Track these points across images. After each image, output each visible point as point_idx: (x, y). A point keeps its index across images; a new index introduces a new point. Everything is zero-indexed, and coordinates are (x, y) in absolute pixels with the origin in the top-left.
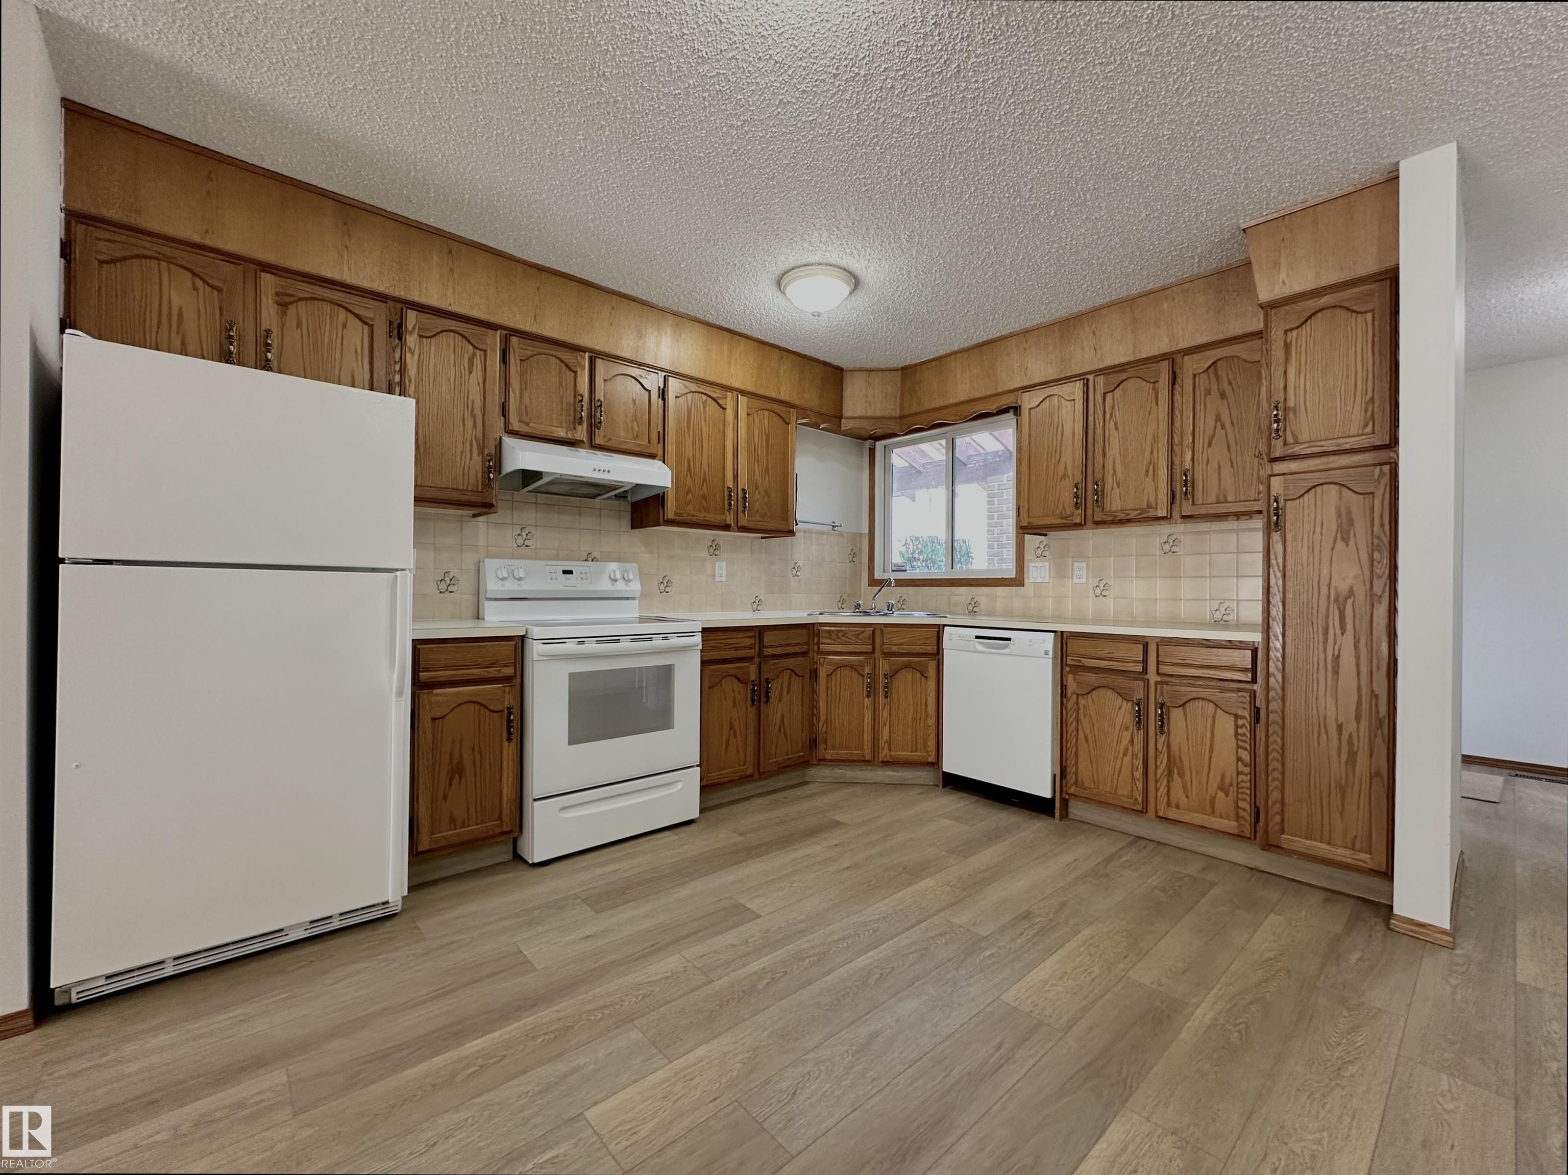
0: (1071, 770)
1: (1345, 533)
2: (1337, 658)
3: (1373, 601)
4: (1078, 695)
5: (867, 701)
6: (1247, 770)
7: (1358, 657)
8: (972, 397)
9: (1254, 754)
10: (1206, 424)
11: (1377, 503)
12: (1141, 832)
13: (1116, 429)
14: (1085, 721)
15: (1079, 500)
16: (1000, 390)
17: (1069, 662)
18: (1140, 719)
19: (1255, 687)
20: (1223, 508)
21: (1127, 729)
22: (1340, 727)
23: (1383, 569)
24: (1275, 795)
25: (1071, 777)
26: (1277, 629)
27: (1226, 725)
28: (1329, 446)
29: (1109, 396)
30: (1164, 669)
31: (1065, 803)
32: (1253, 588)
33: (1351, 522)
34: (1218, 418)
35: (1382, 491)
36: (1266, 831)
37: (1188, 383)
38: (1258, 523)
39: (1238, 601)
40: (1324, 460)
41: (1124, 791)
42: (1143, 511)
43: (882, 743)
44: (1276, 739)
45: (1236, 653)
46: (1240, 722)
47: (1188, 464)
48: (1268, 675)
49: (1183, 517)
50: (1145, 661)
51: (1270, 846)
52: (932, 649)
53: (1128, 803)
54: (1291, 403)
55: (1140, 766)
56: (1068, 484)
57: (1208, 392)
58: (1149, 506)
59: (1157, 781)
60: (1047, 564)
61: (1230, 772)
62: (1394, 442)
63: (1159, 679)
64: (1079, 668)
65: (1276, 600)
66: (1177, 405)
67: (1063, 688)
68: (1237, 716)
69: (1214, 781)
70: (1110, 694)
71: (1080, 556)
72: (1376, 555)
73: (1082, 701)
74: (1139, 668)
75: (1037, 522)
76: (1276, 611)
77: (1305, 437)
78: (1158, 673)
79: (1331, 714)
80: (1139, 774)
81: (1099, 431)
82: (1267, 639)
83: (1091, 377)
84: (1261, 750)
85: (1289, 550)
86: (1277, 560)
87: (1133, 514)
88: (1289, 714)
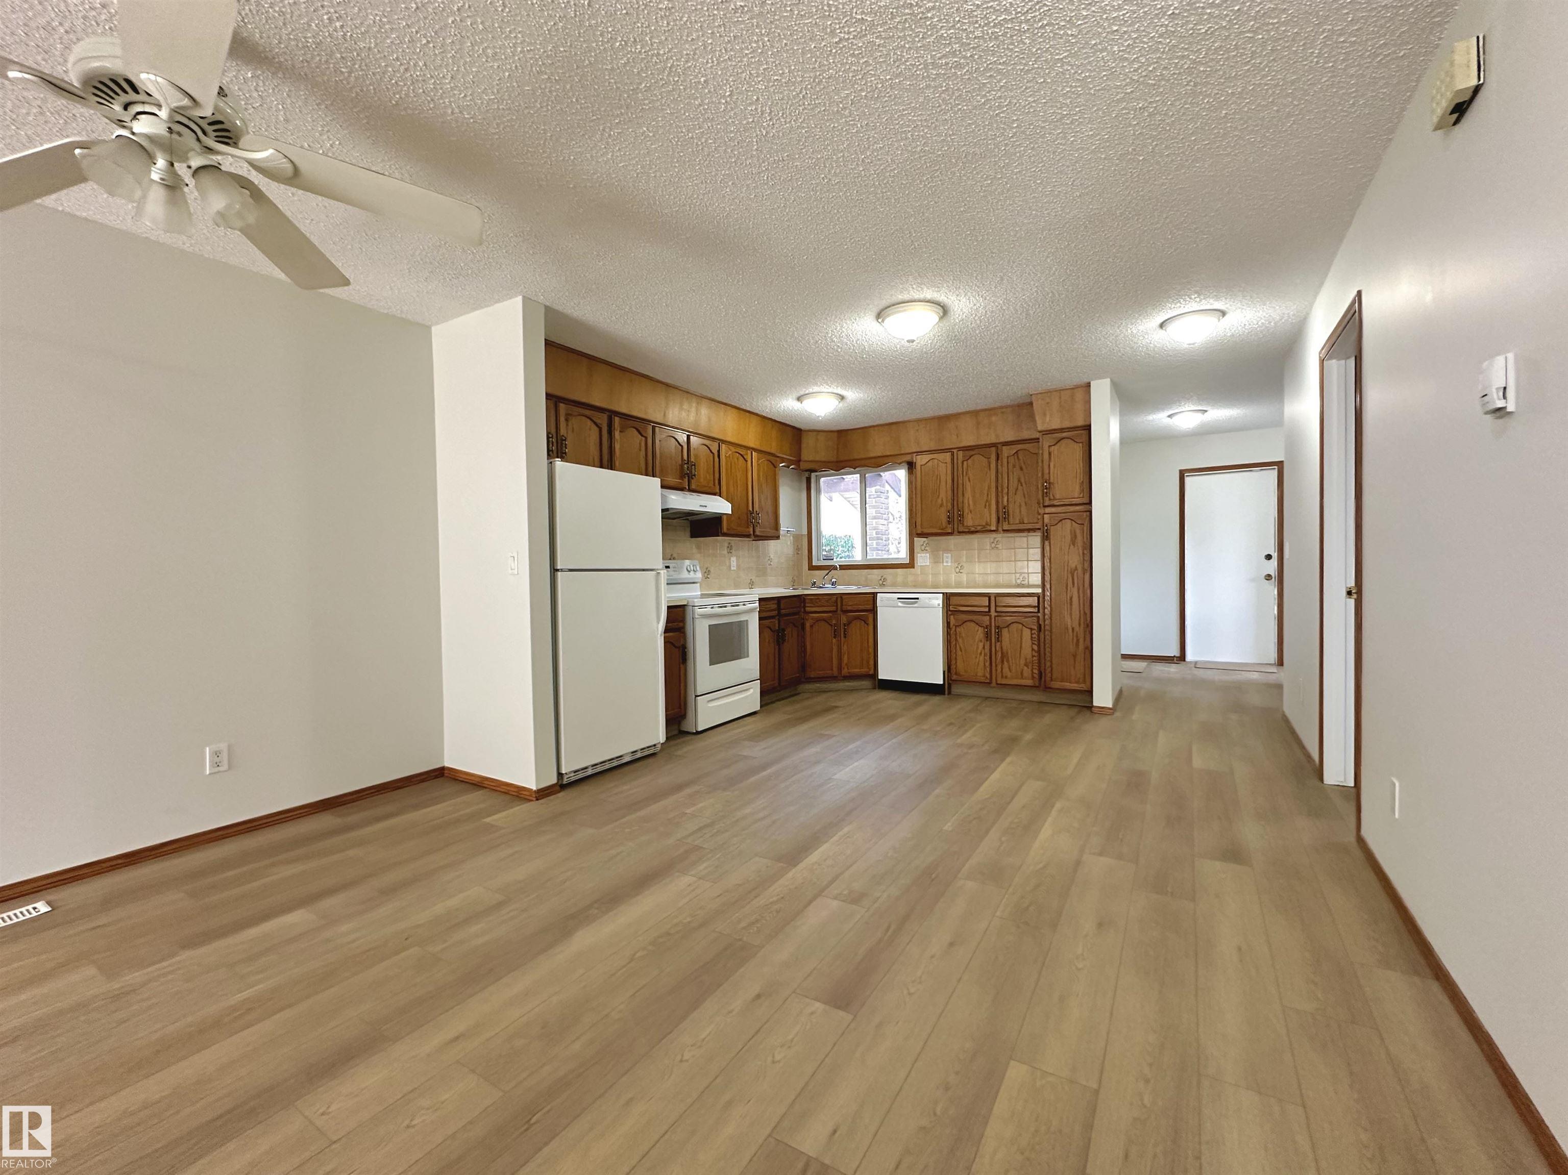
0: (953, 667)
1: (1073, 542)
2: (1071, 599)
3: (1084, 571)
4: (956, 626)
5: (834, 640)
6: (1036, 654)
7: (1079, 597)
8: (885, 454)
9: (1039, 646)
10: (1014, 483)
11: (1085, 528)
12: (988, 695)
13: (969, 481)
14: (960, 640)
15: (950, 520)
16: (903, 452)
17: (951, 609)
18: (988, 636)
19: (1039, 615)
20: (1022, 527)
21: (981, 641)
22: (1073, 629)
23: (1087, 558)
24: (1048, 664)
25: (953, 671)
26: (1048, 586)
27: (1027, 633)
28: (1067, 502)
29: (965, 463)
30: (999, 609)
31: (950, 685)
32: (1036, 567)
33: (1075, 536)
34: (1019, 481)
35: (1087, 523)
36: (1045, 681)
37: (1005, 460)
38: (1039, 534)
39: (1028, 573)
40: (1063, 508)
41: (980, 674)
42: (984, 527)
43: (844, 665)
44: (1048, 637)
45: (1031, 599)
46: (1033, 632)
47: (1005, 503)
48: (1044, 608)
49: (1004, 530)
50: (989, 606)
51: (1047, 689)
52: (870, 607)
53: (982, 680)
54: (1052, 481)
55: (988, 660)
56: (943, 510)
57: (1014, 466)
58: (987, 524)
59: (996, 666)
60: (928, 555)
61: (1029, 656)
62: (1090, 503)
63: (996, 614)
64: (955, 612)
65: (1047, 573)
66: (1000, 471)
67: (948, 623)
68: (1031, 629)
69: (1022, 662)
70: (973, 624)
71: (947, 550)
72: (1085, 552)
73: (958, 629)
74: (987, 610)
75: (926, 531)
76: (1047, 578)
77: (1058, 496)
78: (996, 612)
79: (1069, 624)
80: (988, 664)
81: (960, 482)
82: (1044, 591)
83: (955, 451)
84: (1042, 644)
85: (1052, 550)
86: (1047, 554)
87: (979, 528)
88: (1054, 625)
